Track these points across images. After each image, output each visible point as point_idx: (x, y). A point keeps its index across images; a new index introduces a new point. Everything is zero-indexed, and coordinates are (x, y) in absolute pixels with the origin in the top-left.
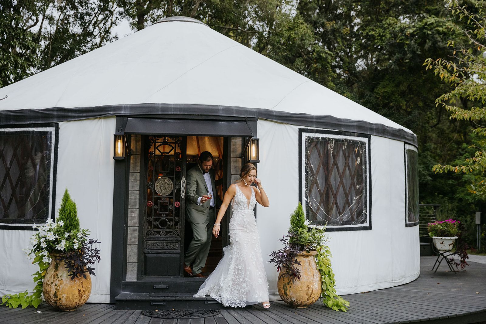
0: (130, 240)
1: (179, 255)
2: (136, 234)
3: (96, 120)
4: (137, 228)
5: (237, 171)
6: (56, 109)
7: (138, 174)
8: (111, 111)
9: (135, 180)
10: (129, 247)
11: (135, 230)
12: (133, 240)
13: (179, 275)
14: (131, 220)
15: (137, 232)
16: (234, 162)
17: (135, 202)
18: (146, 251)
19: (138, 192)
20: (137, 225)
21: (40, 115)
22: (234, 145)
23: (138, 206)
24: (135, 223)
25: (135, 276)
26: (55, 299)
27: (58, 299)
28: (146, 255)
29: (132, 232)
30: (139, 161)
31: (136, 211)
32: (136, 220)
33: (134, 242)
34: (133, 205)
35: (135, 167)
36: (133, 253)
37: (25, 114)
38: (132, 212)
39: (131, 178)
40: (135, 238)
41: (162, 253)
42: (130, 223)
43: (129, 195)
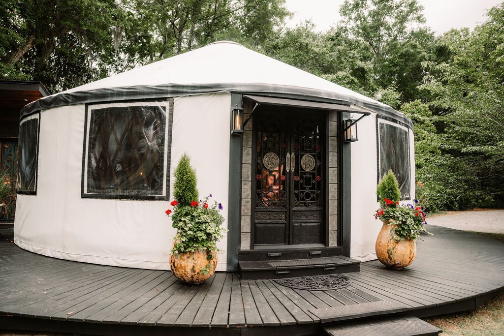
0: (244, 211)
1: (283, 225)
2: (249, 205)
3: (211, 96)
4: (250, 200)
5: (333, 149)
6: (170, 85)
7: (250, 149)
8: (225, 87)
9: (247, 154)
10: (243, 217)
11: (248, 202)
12: (246, 211)
13: (285, 243)
14: (244, 192)
15: (250, 203)
16: (331, 140)
17: (248, 175)
18: (256, 221)
19: (250, 166)
20: (250, 196)
21: (154, 91)
22: (331, 125)
23: (250, 179)
24: (248, 195)
25: (249, 245)
26: (193, 274)
27: (196, 273)
28: (257, 225)
29: (245, 204)
30: (251, 137)
31: (248, 183)
32: (249, 192)
33: (247, 213)
34: (245, 179)
35: (247, 142)
36: (246, 224)
37: (138, 91)
38: (245, 184)
39: (244, 153)
40: (248, 209)
41: (271, 223)
42: (243, 195)
43: (243, 169)
